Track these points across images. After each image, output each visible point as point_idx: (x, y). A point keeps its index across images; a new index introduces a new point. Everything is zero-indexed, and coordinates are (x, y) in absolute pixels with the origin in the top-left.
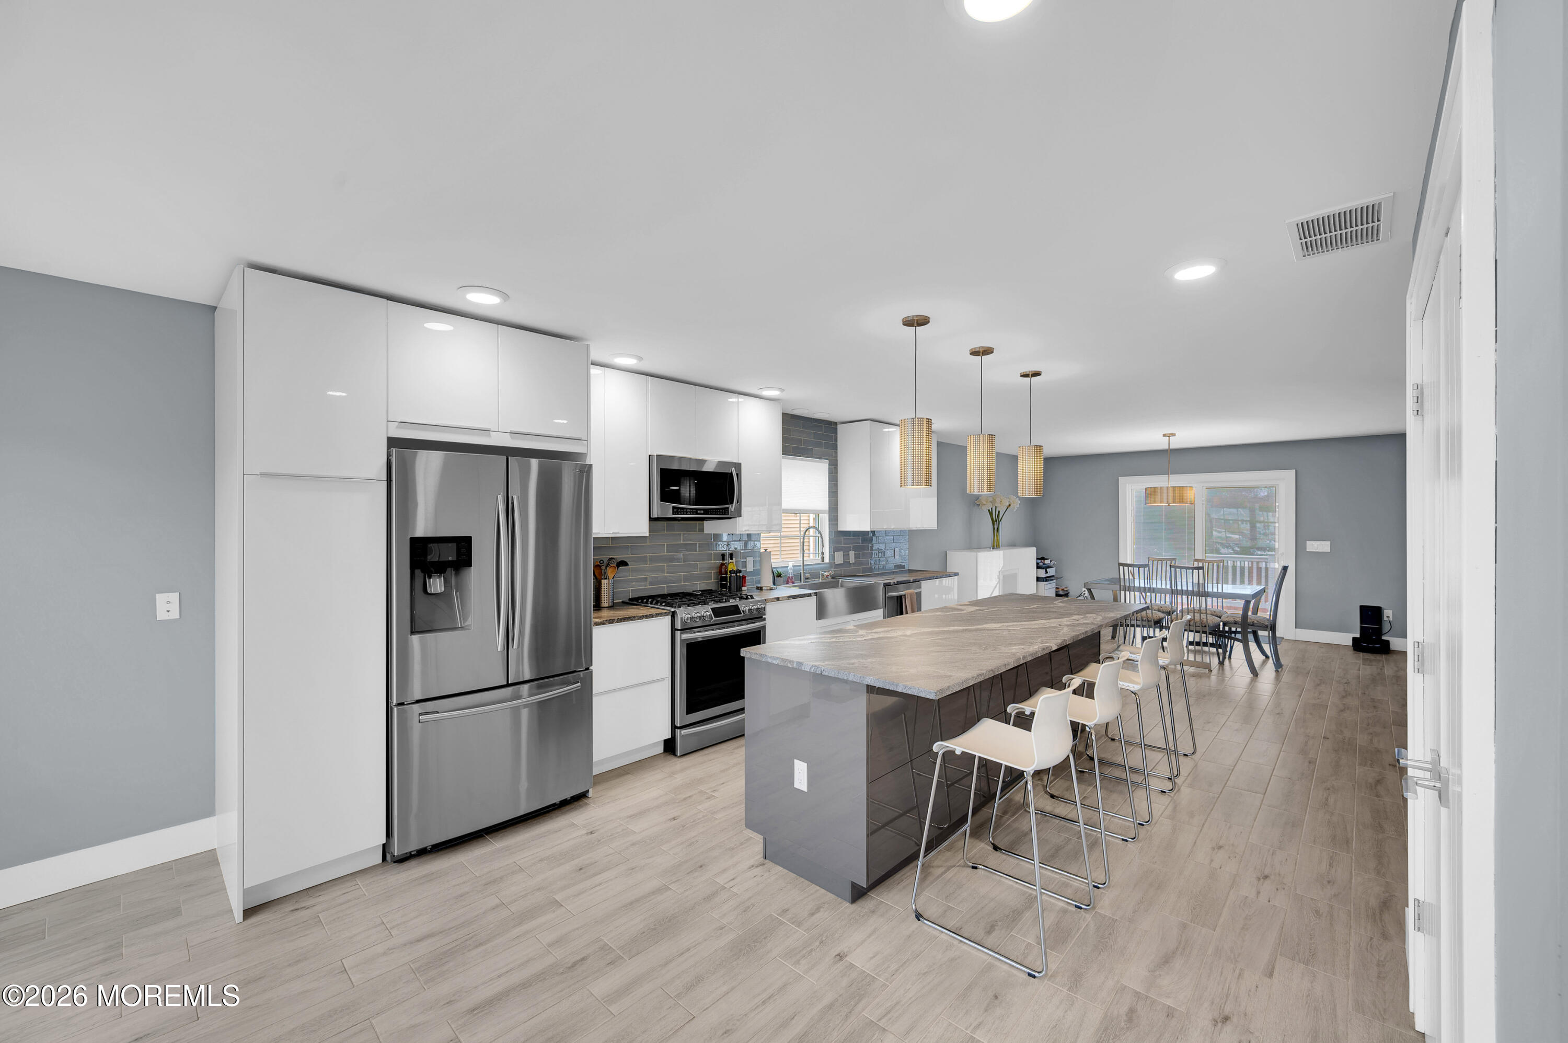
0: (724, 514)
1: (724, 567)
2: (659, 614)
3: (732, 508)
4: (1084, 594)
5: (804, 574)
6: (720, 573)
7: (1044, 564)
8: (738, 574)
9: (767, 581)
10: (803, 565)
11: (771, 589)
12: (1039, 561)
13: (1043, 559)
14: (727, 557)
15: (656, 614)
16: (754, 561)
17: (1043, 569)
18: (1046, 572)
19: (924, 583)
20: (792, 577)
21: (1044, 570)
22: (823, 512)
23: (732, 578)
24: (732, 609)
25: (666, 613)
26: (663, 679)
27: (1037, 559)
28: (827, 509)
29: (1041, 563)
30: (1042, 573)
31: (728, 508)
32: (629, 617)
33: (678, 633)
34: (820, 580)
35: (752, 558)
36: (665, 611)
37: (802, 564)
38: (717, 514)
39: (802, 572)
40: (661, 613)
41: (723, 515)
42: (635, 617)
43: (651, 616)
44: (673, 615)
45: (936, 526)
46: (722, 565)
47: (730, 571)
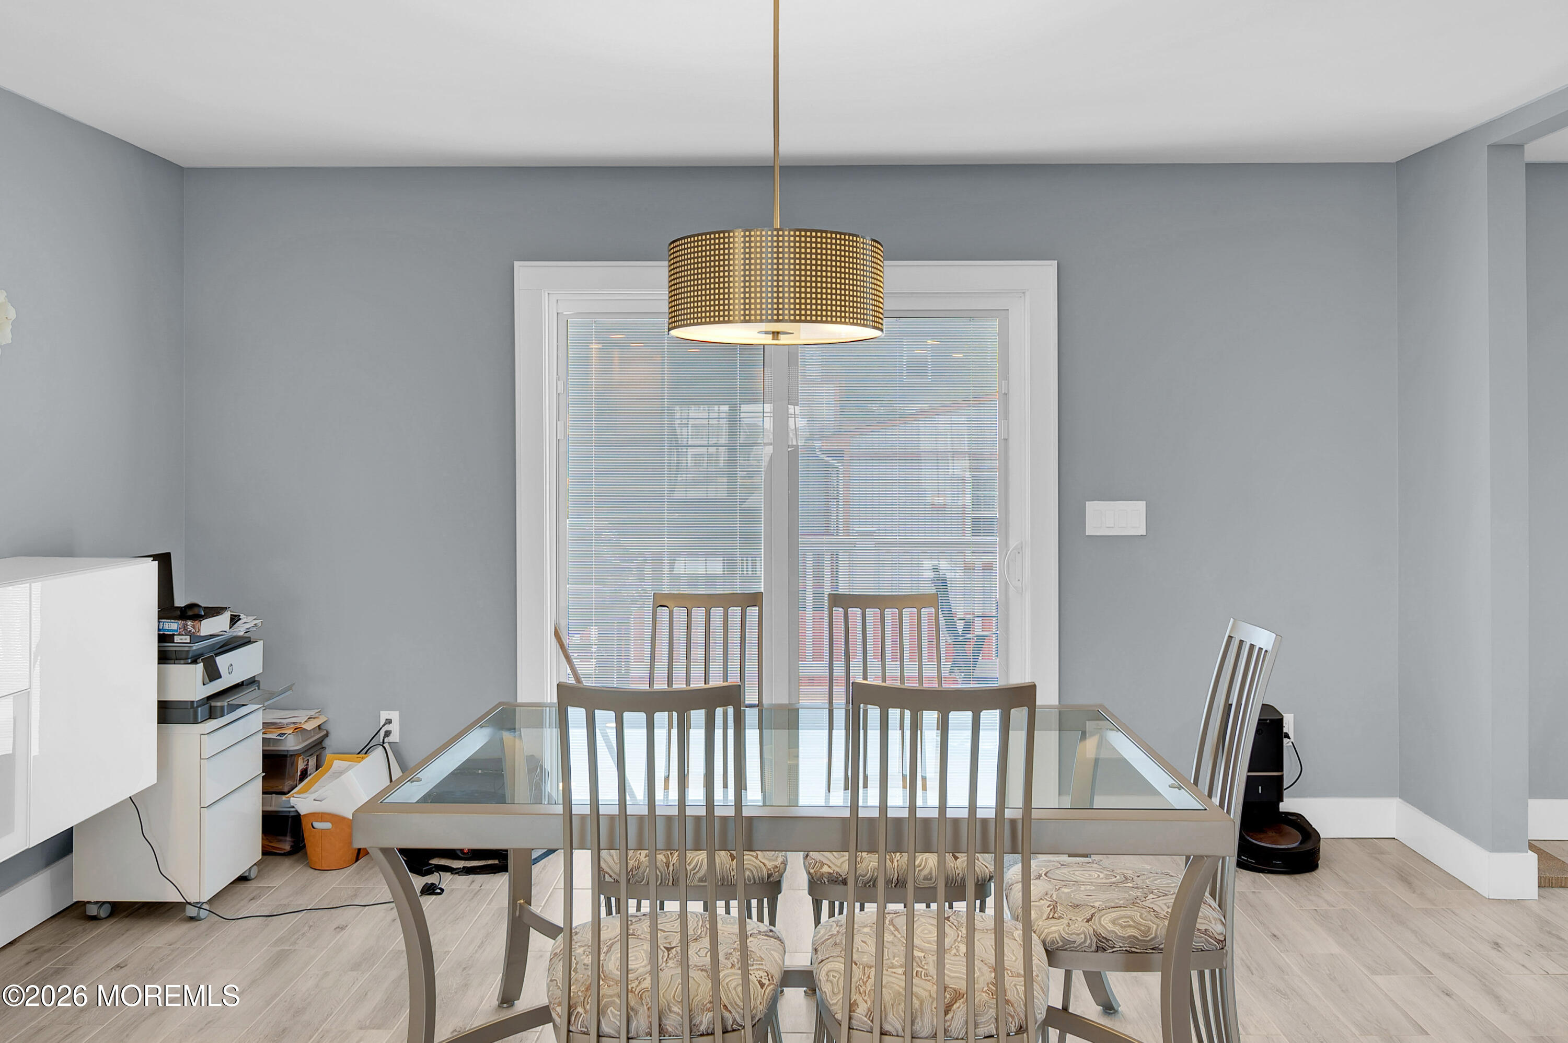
4: (388, 733)
7: (195, 638)
12: (172, 626)
13: (192, 613)
17: (195, 662)
18: (212, 673)
21: (200, 667)
27: (162, 618)
29: (182, 635)
30: (188, 683)
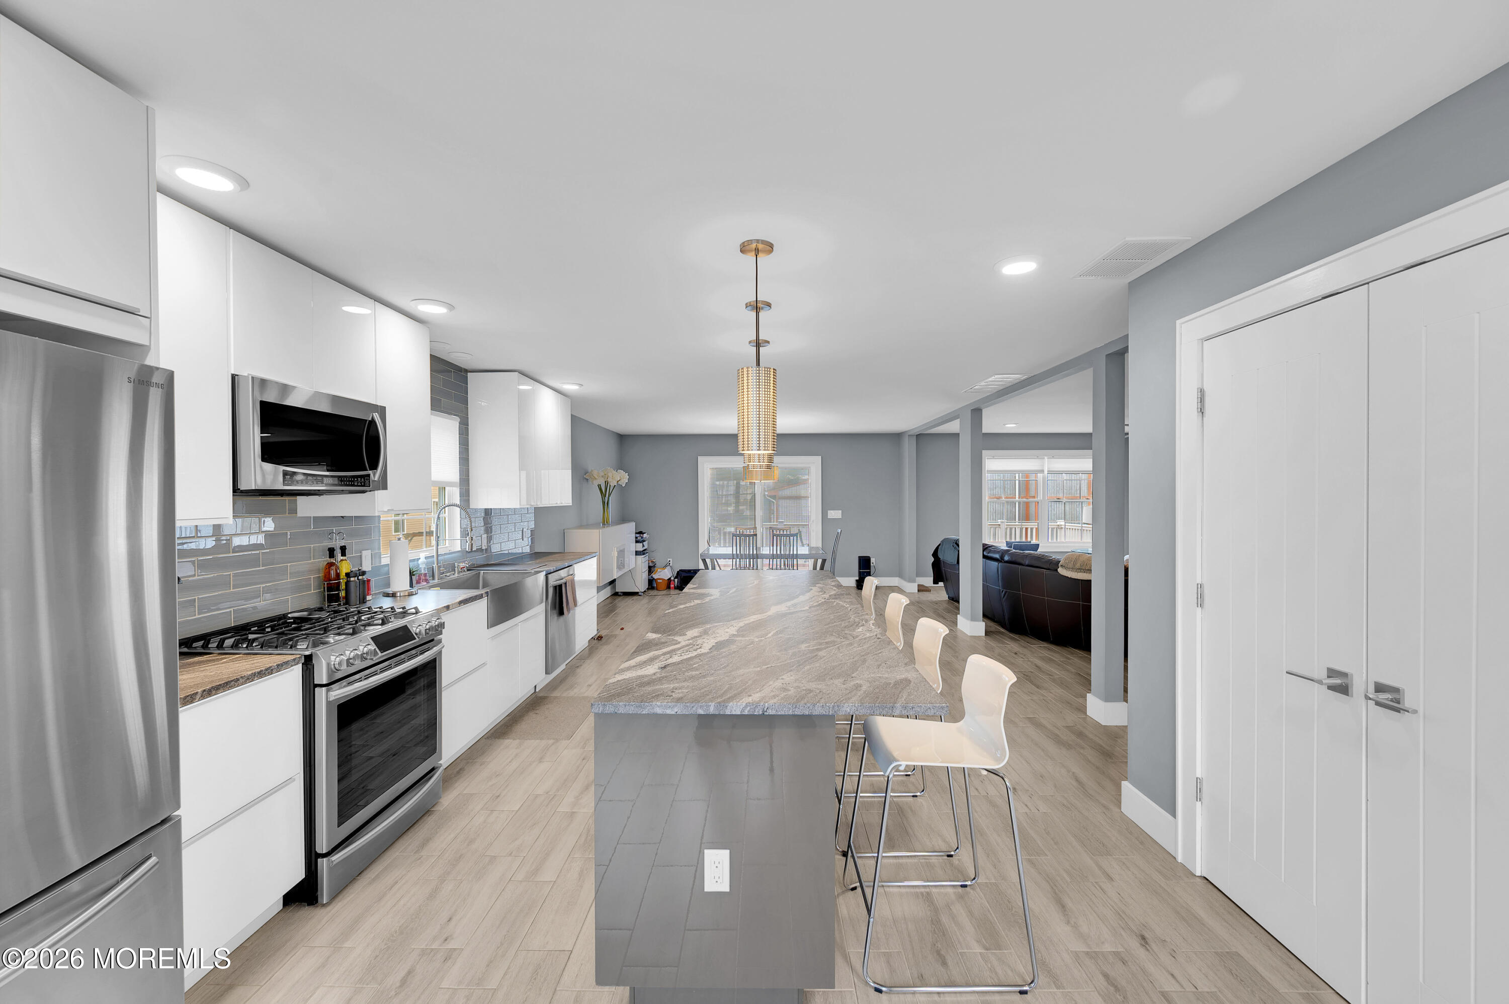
0: (362, 484)
1: (334, 568)
2: (282, 665)
3: (375, 476)
4: (670, 564)
5: (439, 567)
6: (327, 577)
7: (641, 538)
8: (360, 577)
9: (400, 583)
10: (438, 555)
11: (411, 594)
12: (638, 535)
13: (641, 533)
14: (338, 553)
15: (278, 665)
16: (372, 553)
17: (640, 543)
18: (643, 546)
19: (575, 566)
20: (425, 574)
22: (451, 484)
23: (352, 586)
24: (401, 633)
25: (294, 660)
26: (290, 780)
27: (636, 533)
28: (458, 480)
29: (640, 536)
30: (640, 547)
31: (369, 475)
32: (227, 683)
33: (321, 693)
34: (456, 574)
35: (370, 551)
36: (292, 657)
37: (435, 554)
38: (353, 485)
39: (435, 565)
40: (287, 663)
41: (361, 486)
42: (238, 680)
43: (269, 671)
44: (308, 661)
45: (571, 502)
46: (330, 565)
47: (348, 575)
